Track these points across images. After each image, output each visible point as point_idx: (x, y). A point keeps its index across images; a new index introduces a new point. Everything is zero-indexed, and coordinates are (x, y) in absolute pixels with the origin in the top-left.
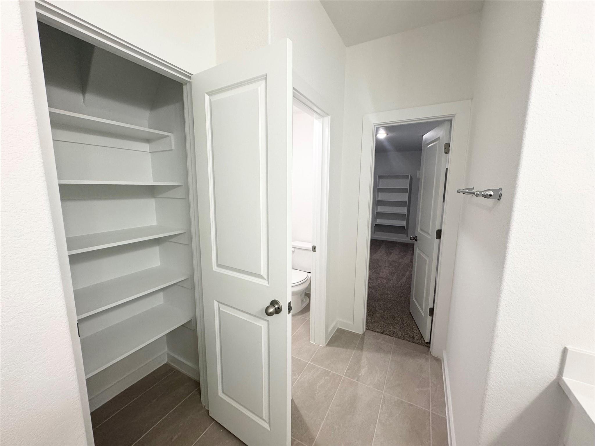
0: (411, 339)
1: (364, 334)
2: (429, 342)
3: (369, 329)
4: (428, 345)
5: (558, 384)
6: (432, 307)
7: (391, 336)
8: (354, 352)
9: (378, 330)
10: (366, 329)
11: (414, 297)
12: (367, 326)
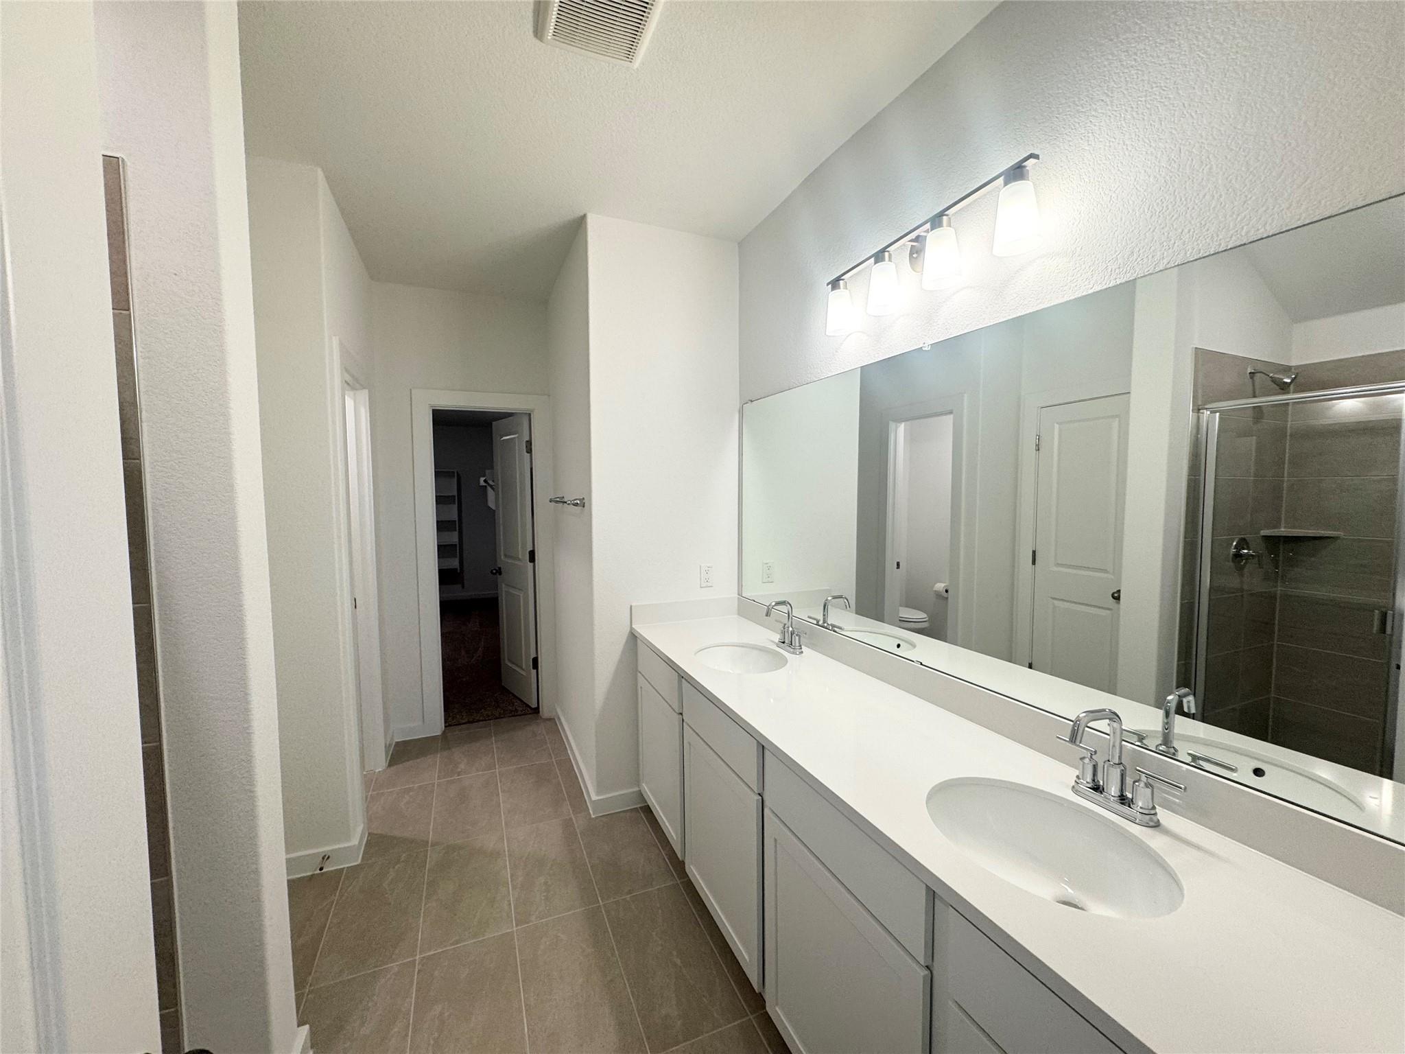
0: (514, 714)
1: (444, 733)
2: (536, 706)
3: (450, 725)
4: (536, 710)
5: (632, 633)
6: (535, 656)
7: (486, 720)
8: (439, 756)
9: (464, 721)
10: (445, 727)
11: (506, 659)
12: (445, 722)
